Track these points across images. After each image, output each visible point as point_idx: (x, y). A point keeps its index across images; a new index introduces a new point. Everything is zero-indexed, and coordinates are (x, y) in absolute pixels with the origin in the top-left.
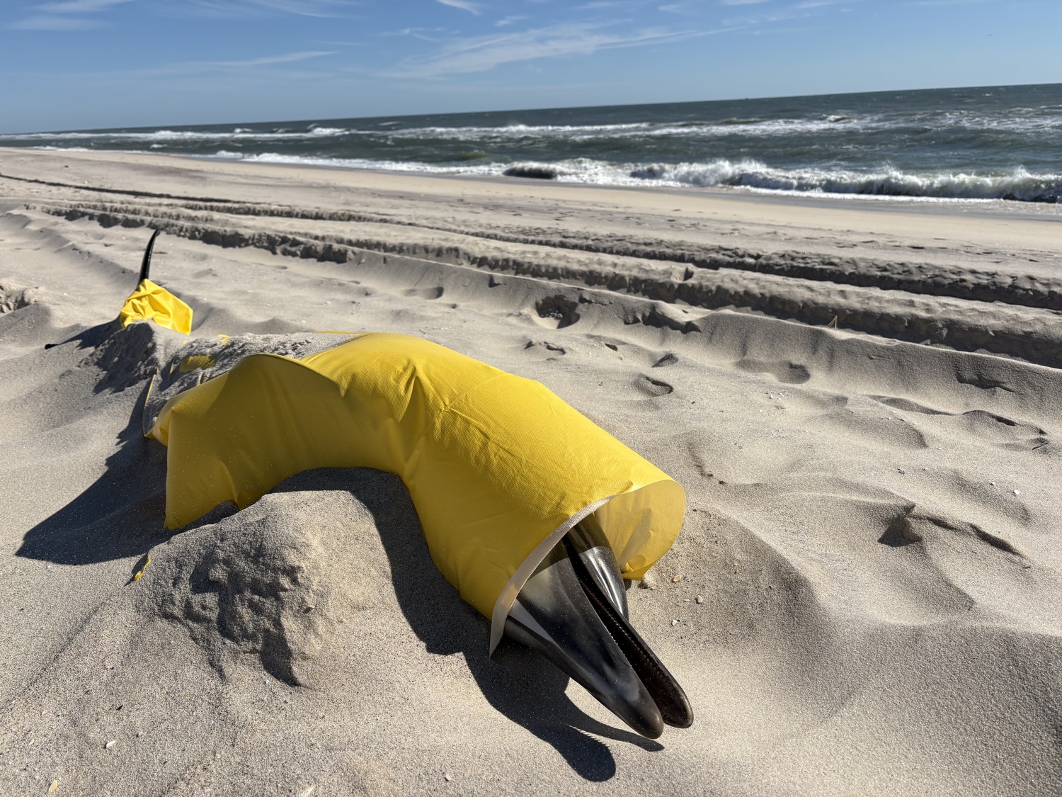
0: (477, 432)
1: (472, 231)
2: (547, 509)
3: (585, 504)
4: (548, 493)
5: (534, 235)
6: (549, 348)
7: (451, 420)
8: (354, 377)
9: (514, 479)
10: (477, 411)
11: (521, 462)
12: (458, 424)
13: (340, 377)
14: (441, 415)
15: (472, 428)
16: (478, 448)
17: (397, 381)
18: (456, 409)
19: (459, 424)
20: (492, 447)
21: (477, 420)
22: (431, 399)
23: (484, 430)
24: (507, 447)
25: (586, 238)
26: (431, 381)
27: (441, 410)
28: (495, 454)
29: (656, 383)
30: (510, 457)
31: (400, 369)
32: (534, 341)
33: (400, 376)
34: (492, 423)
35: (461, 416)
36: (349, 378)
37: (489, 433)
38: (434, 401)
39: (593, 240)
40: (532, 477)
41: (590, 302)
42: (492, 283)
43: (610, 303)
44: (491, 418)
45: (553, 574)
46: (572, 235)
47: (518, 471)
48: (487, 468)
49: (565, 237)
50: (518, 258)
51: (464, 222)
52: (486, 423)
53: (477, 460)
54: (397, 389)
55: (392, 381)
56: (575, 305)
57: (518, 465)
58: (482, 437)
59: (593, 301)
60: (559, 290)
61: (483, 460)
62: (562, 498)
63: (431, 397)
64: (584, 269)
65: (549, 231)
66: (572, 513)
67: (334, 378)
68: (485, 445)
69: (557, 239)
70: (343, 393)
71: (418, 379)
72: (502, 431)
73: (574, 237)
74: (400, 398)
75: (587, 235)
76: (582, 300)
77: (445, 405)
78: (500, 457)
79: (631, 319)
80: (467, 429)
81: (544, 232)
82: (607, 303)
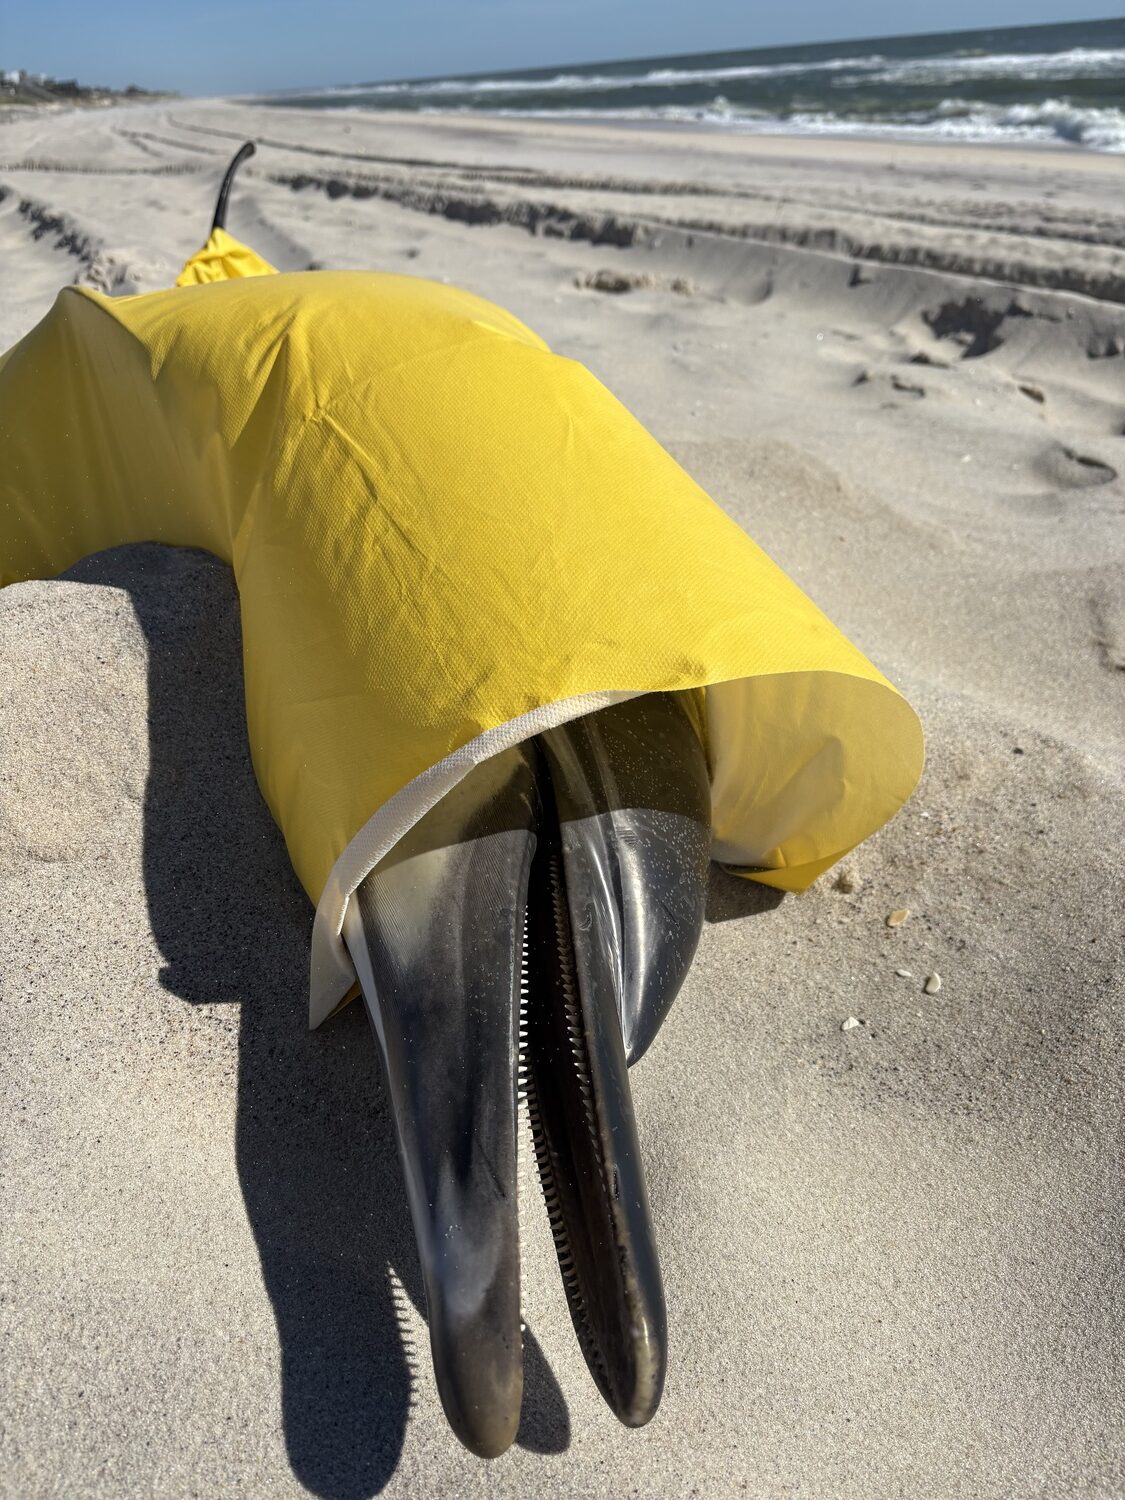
0: (358, 480)
1: (884, 209)
2: (441, 702)
3: (533, 703)
4: (457, 659)
5: (991, 217)
6: (898, 387)
7: (317, 443)
8: (180, 334)
9: (395, 610)
10: (376, 425)
11: (423, 567)
12: (327, 455)
13: (156, 336)
14: (301, 432)
15: (350, 468)
16: (347, 519)
17: (249, 346)
18: (336, 418)
19: (329, 455)
20: (375, 521)
21: (368, 450)
22: (293, 390)
23: (373, 476)
24: (405, 524)
25: (1088, 222)
26: (312, 347)
27: (304, 419)
28: (377, 539)
29: (1085, 461)
30: (404, 550)
31: (267, 318)
32: (871, 373)
33: (258, 334)
34: (395, 458)
35: (339, 438)
36: (172, 337)
37: (382, 486)
38: (298, 394)
39: (1100, 225)
40: (435, 611)
41: (1028, 314)
42: (856, 280)
43: (1069, 316)
44: (399, 444)
45: (455, 866)
46: (1060, 215)
47: (411, 591)
48: (349, 572)
49: (1048, 219)
50: (936, 246)
51: (876, 198)
52: (385, 461)
53: (337, 551)
54: (244, 361)
55: (241, 344)
56: (998, 318)
57: (415, 574)
58: (364, 492)
59: (1036, 311)
60: (973, 289)
61: (347, 551)
62: (484, 677)
63: (296, 382)
64: (1056, 266)
65: (1020, 209)
66: (491, 722)
67: (145, 336)
68: (363, 512)
69: (1033, 223)
70: (156, 369)
71: (286, 343)
72: (411, 480)
73: (1065, 220)
74: (243, 385)
75: (1089, 216)
76: (1015, 310)
77: (318, 406)
78: (383, 549)
79: (1102, 349)
80: (339, 469)
81: (1011, 211)
82: (1063, 315)
